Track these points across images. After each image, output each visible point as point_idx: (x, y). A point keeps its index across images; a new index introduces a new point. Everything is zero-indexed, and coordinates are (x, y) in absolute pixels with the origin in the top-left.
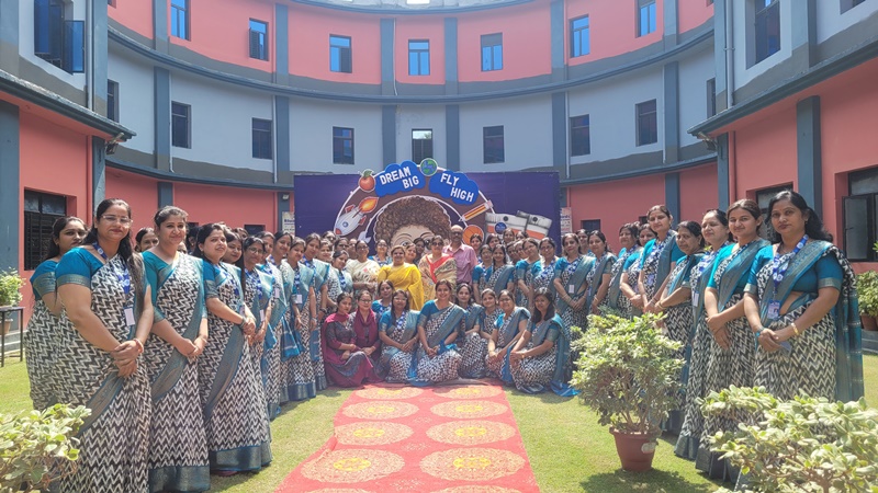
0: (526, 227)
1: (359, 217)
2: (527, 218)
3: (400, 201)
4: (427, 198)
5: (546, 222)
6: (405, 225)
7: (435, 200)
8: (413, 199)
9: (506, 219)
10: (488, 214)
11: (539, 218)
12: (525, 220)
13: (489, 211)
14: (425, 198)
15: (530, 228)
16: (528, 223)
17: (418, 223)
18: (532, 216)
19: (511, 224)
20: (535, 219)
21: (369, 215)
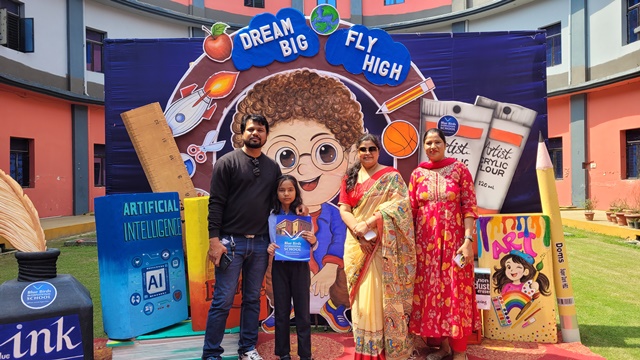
0: (491, 123)
1: (203, 106)
2: (494, 108)
3: (275, 79)
4: (322, 73)
5: (526, 115)
6: (284, 119)
7: (336, 77)
8: (298, 76)
9: (457, 110)
10: (427, 102)
11: (514, 107)
12: (490, 112)
13: (428, 96)
14: (319, 72)
15: (499, 125)
16: (495, 116)
17: (306, 115)
18: (502, 105)
19: (465, 119)
20: (507, 111)
21: (222, 102)
